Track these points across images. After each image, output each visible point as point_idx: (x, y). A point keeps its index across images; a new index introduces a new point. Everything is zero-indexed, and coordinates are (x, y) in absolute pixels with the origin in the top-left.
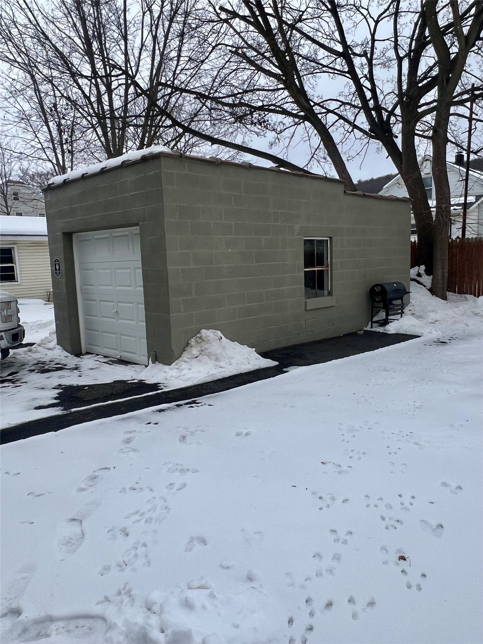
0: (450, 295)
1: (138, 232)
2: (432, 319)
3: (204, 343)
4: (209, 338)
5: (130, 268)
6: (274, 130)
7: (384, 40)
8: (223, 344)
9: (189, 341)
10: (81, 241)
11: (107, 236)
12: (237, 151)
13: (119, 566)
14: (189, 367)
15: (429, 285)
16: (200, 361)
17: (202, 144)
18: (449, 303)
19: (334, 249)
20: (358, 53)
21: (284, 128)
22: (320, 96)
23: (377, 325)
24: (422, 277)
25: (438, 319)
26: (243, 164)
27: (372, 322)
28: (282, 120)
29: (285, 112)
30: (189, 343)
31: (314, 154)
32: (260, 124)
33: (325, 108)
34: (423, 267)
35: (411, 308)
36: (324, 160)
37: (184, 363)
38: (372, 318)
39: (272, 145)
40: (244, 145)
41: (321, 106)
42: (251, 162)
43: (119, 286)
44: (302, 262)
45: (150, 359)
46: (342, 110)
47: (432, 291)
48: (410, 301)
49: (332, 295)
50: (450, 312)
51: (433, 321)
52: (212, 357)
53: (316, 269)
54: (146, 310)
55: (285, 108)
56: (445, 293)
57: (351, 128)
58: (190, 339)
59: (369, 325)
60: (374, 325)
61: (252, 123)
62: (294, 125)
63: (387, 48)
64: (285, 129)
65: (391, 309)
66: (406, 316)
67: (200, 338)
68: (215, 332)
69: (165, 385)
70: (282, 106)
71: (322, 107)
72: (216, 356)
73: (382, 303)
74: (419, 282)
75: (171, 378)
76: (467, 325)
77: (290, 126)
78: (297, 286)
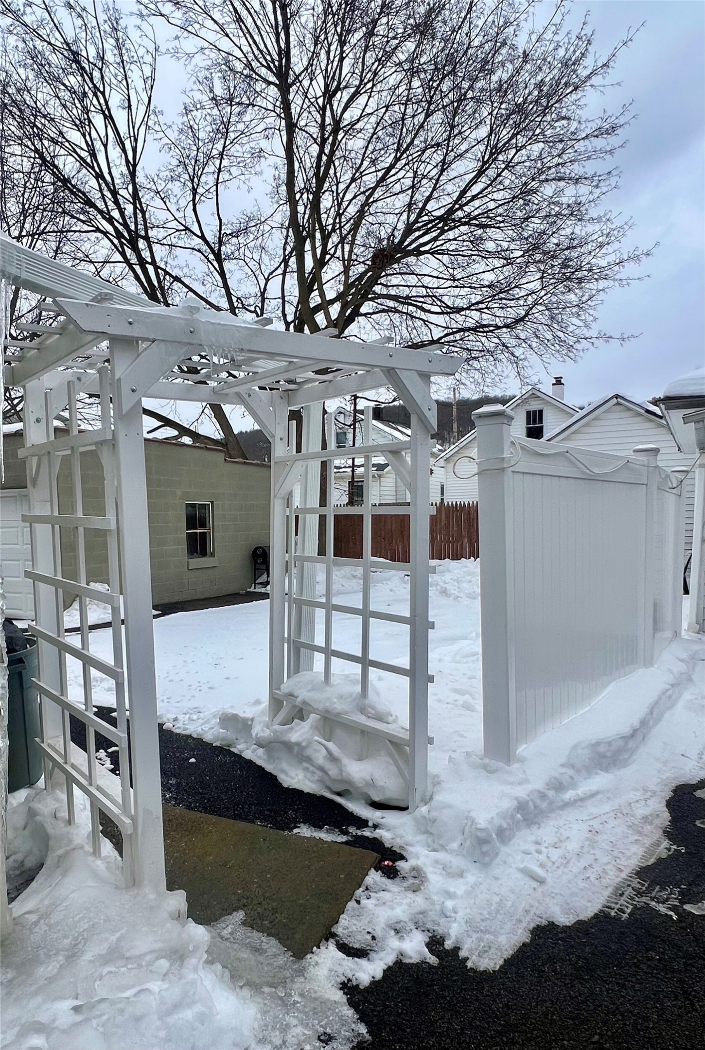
19: (215, 513)
27: (255, 584)
38: (255, 581)
44: (184, 524)
49: (214, 556)
52: (101, 606)
53: (198, 531)
60: (258, 586)
68: (103, 585)
78: (180, 547)
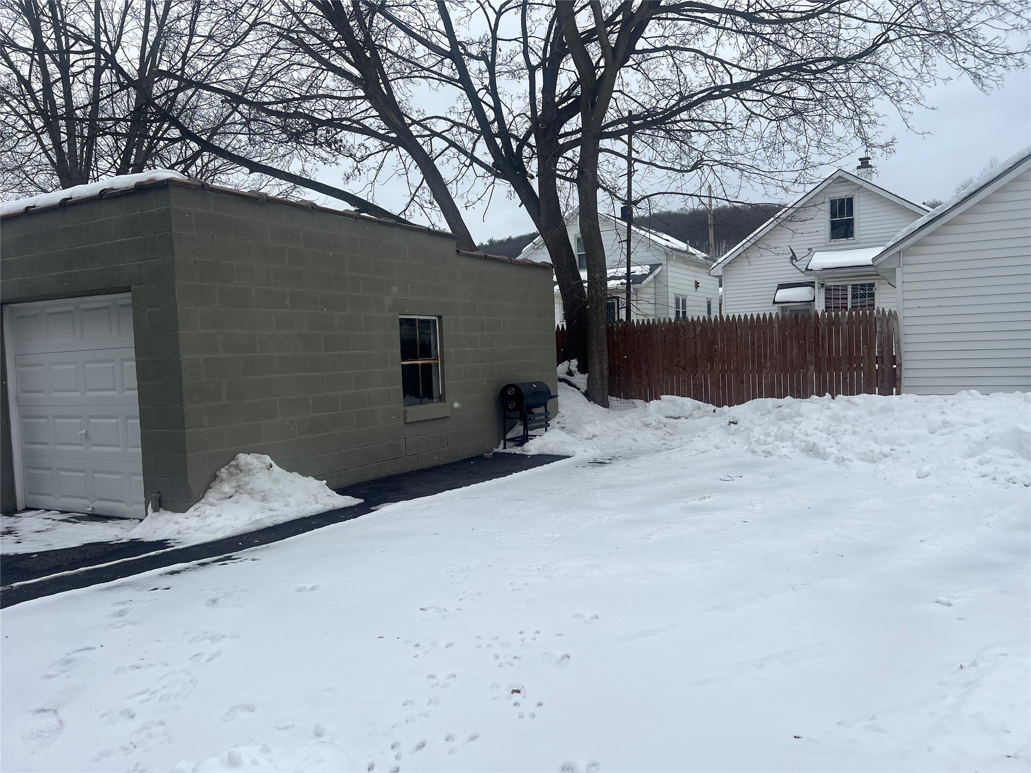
0: (613, 400)
1: (130, 301)
2: (589, 434)
3: (242, 474)
4: (251, 467)
5: (112, 361)
6: (351, 155)
7: (510, 40)
8: (274, 475)
9: (218, 473)
10: (17, 318)
11: (71, 308)
12: (292, 184)
13: (125, 749)
14: (219, 512)
15: (584, 388)
16: (237, 502)
17: (232, 171)
18: (611, 412)
19: (445, 333)
20: (475, 54)
21: (367, 154)
22: (422, 111)
23: (511, 444)
24: (573, 376)
25: (597, 433)
26: (302, 203)
27: (505, 440)
28: (364, 142)
29: (366, 131)
30: (216, 476)
31: (414, 195)
32: (330, 147)
33: (429, 130)
34: (575, 362)
35: (560, 420)
36: (430, 206)
37: (210, 507)
38: (505, 434)
39: (348, 178)
40: (304, 176)
41: (421, 126)
42: (315, 202)
43: (91, 390)
44: (397, 351)
45: (150, 506)
46: (454, 132)
47: (587, 395)
48: (559, 410)
49: (445, 401)
50: (613, 424)
51: (590, 437)
52: (257, 496)
53: (419, 362)
54: (142, 426)
55: (367, 125)
56: (606, 399)
57: (469, 160)
58: (219, 470)
59: (502, 446)
60: (508, 444)
61: (315, 144)
62: (383, 151)
63: (516, 51)
64: (369, 155)
65: (530, 419)
66: (552, 430)
67: (237, 466)
68: (261, 458)
69: (177, 541)
70: (361, 122)
71: (425, 128)
72: (262, 494)
73: (518, 412)
74: (570, 384)
75: (188, 531)
76: (634, 440)
77: (376, 151)
78: (392, 387)
